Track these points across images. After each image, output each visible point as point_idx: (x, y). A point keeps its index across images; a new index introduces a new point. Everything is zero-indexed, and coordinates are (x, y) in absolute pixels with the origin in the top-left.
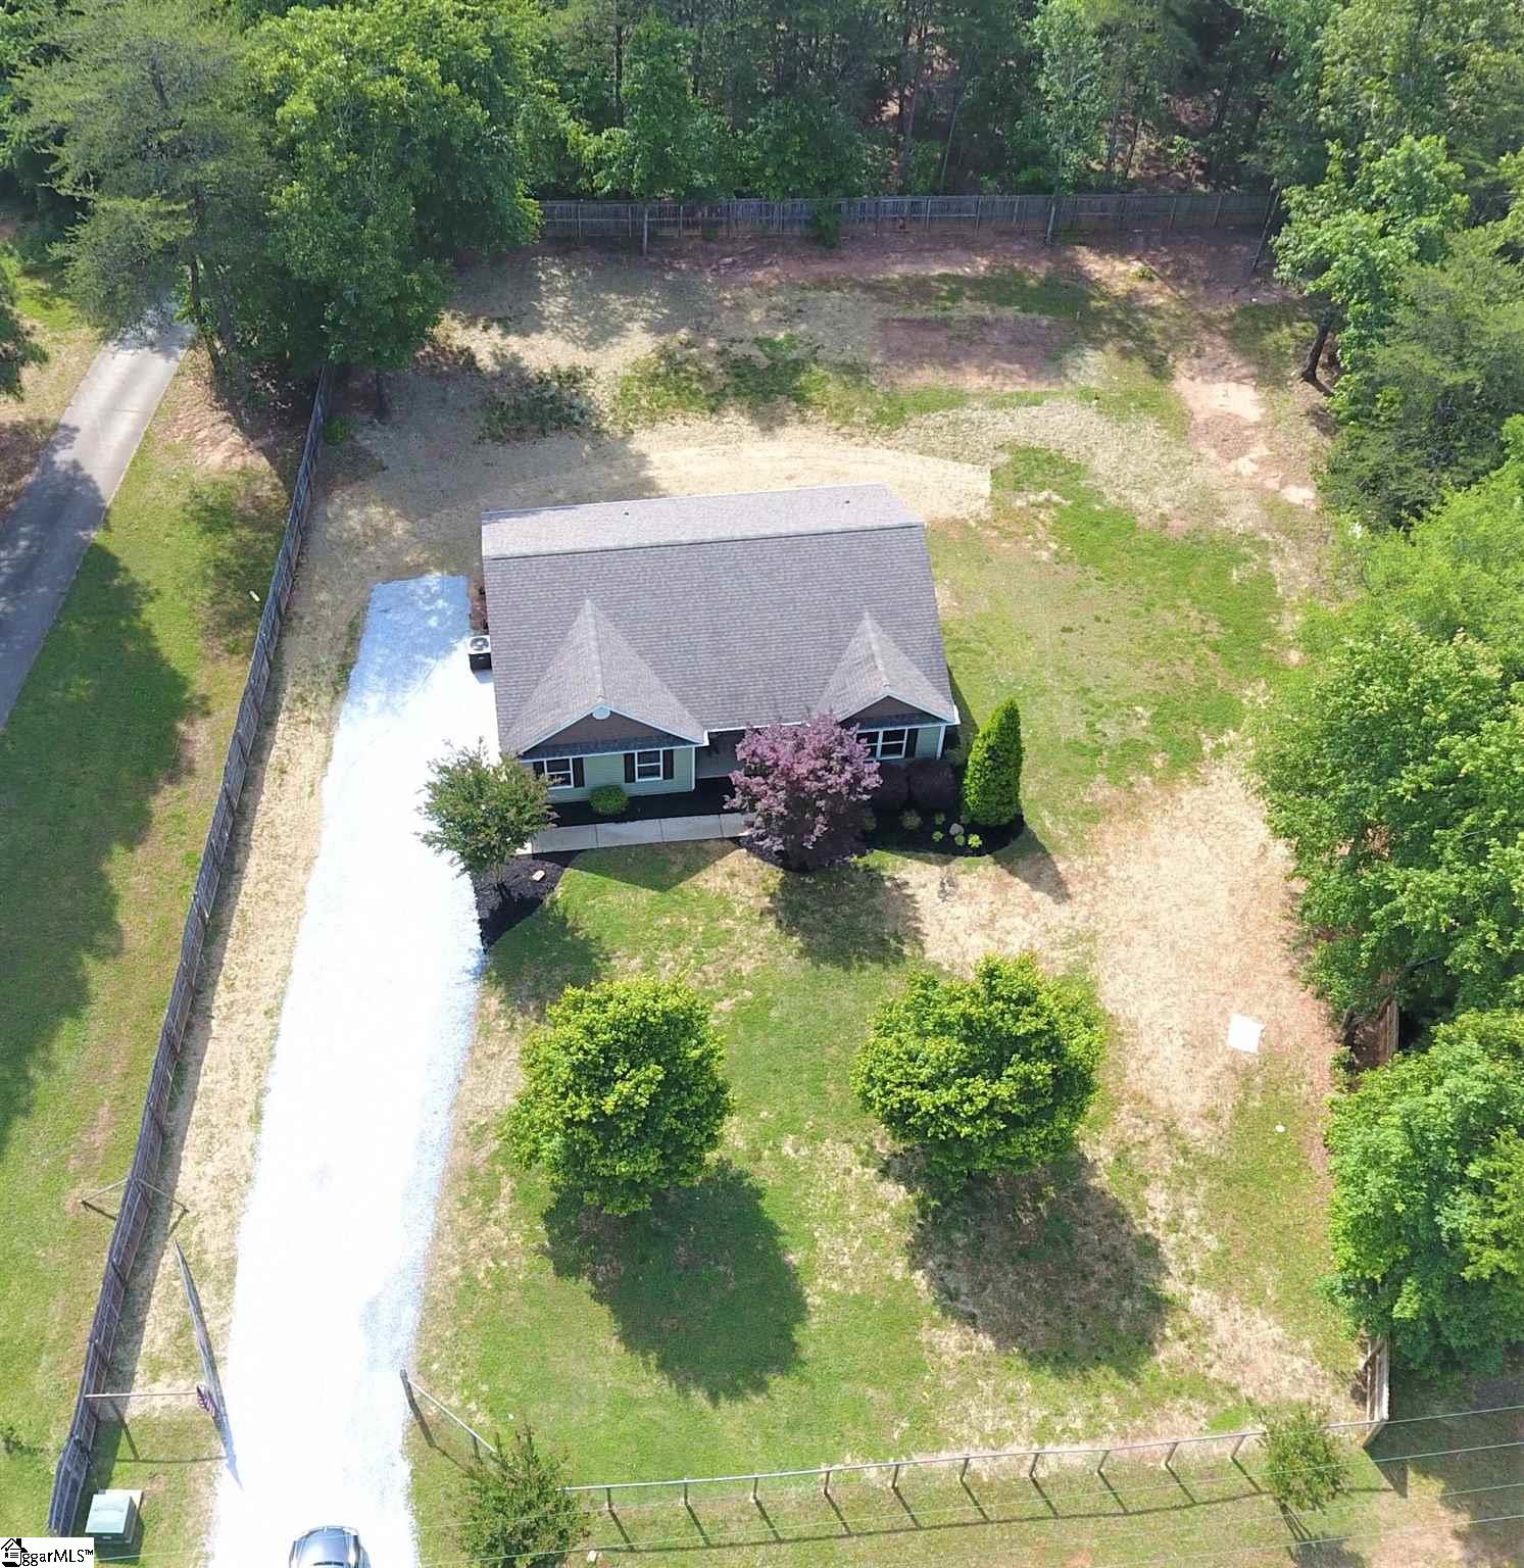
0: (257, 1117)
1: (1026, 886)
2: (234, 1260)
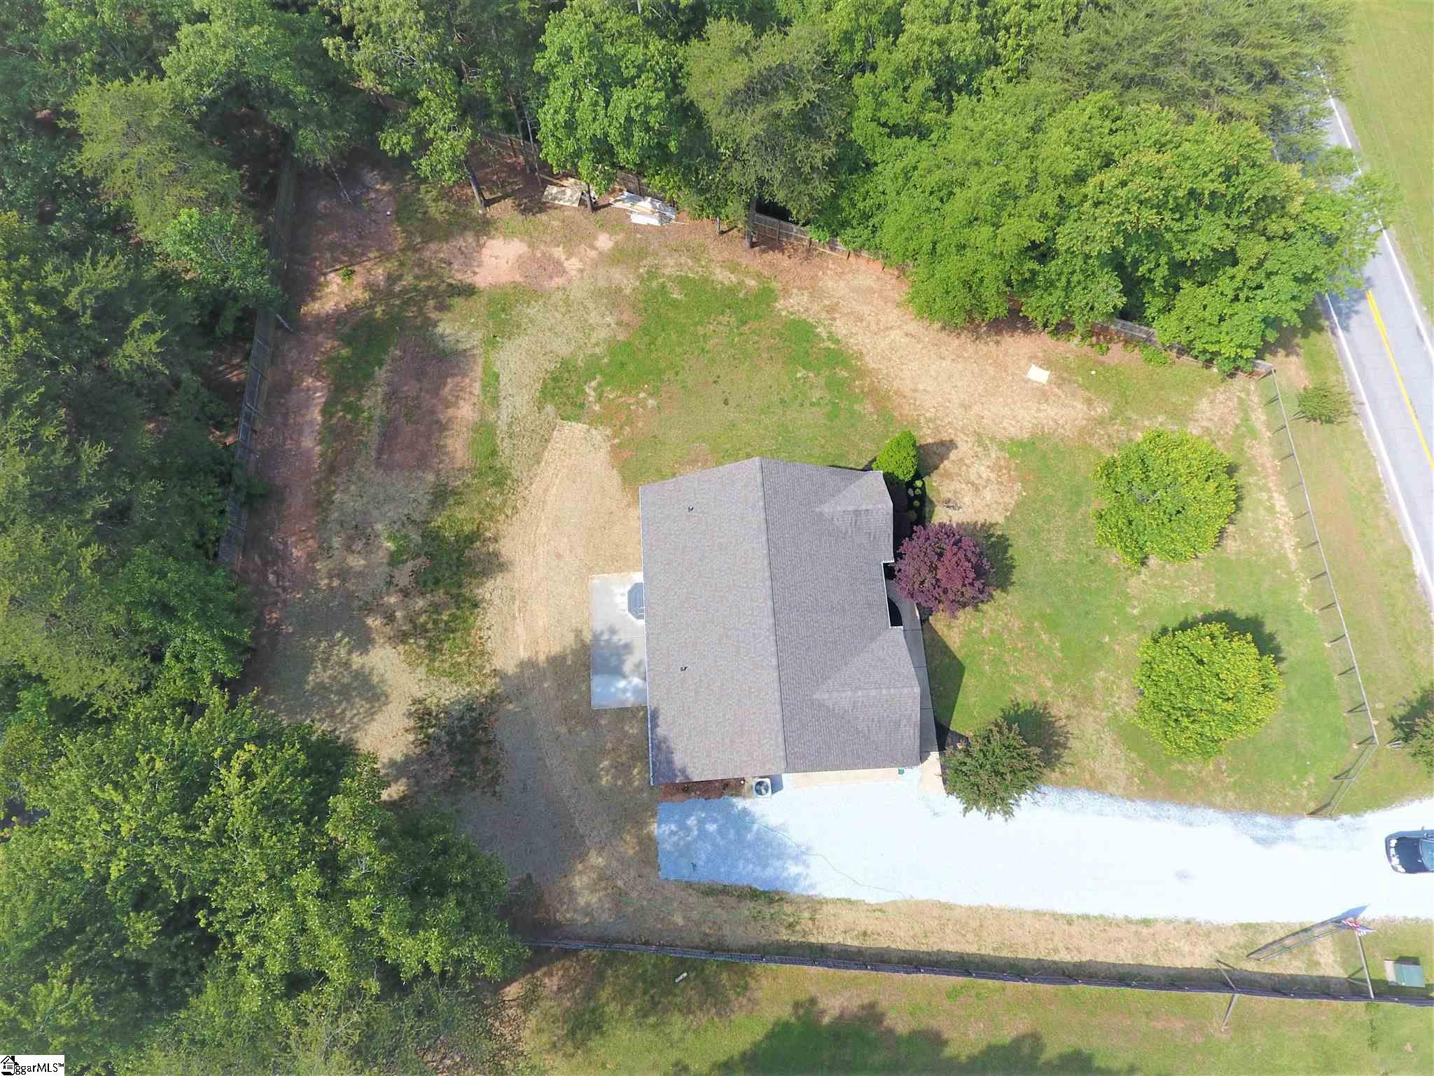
0: (1146, 922)
1: (946, 462)
2: (1241, 925)
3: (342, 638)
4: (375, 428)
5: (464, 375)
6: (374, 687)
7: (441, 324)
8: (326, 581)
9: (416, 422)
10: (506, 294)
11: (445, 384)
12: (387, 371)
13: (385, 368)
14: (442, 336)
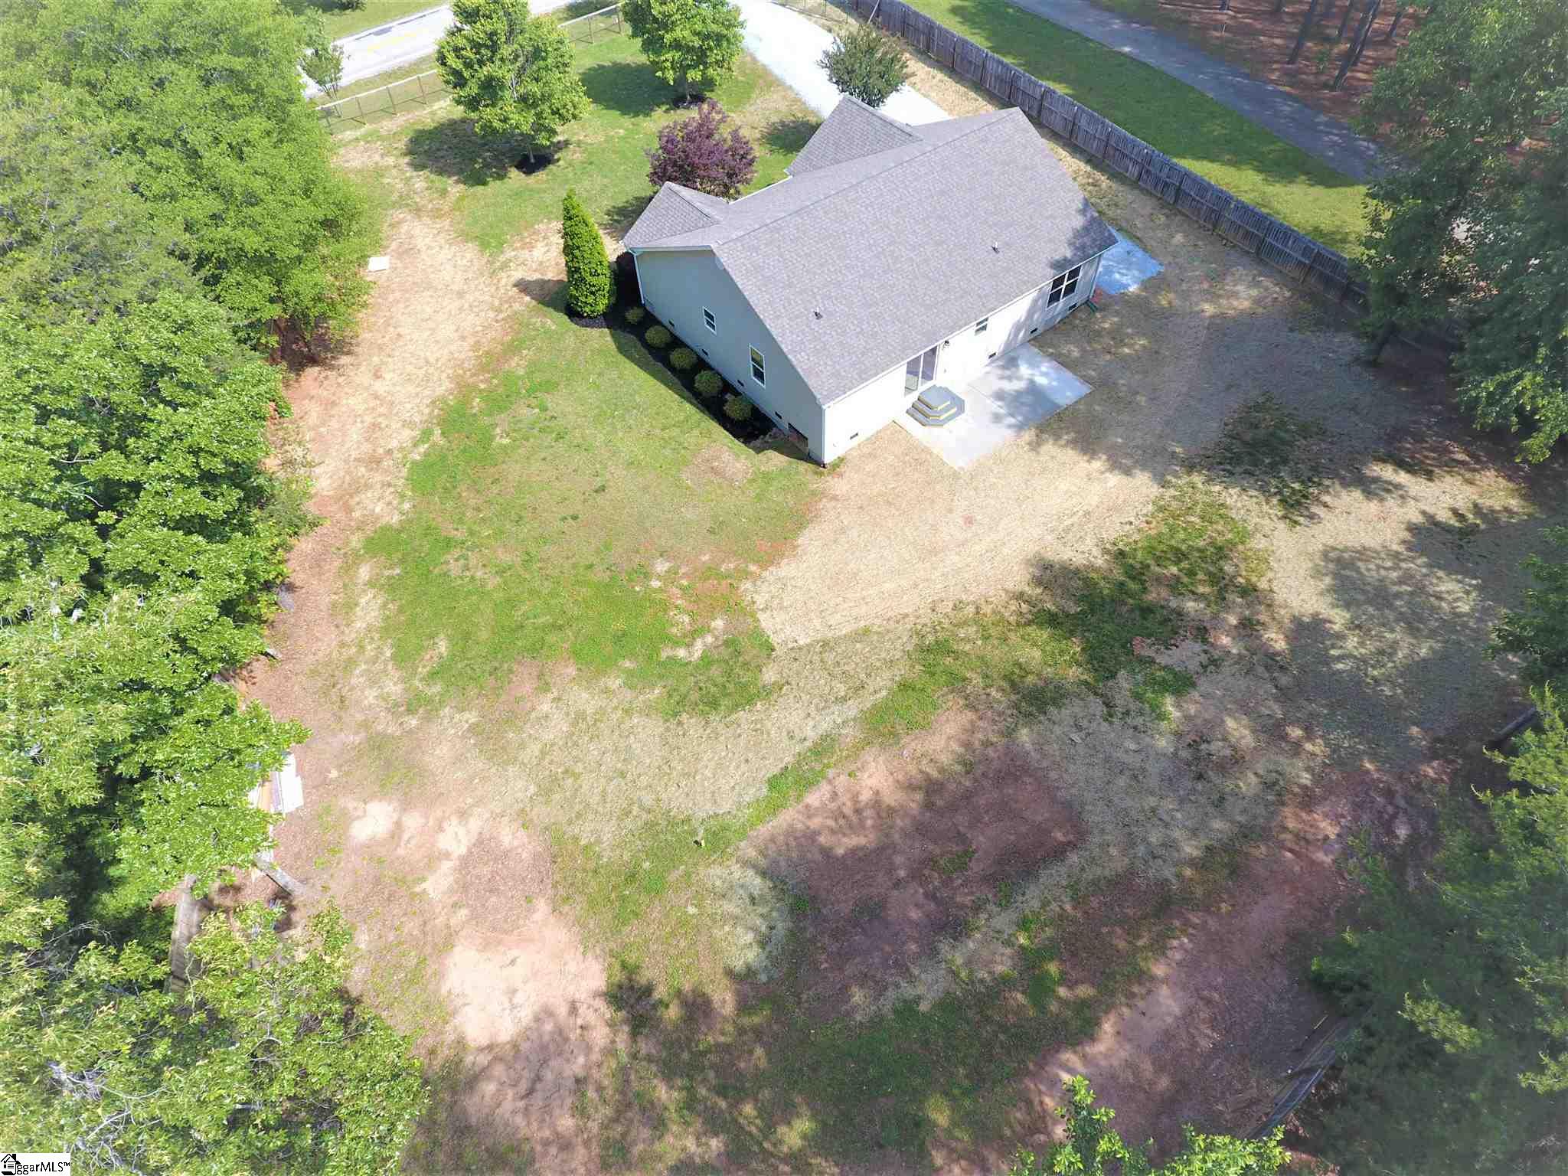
3: (1340, 658)
4: (1031, 899)
5: (812, 836)
6: (1336, 575)
7: (738, 965)
8: (1308, 746)
9: (961, 838)
10: (592, 903)
11: (853, 852)
12: (912, 980)
13: (908, 991)
14: (763, 942)
